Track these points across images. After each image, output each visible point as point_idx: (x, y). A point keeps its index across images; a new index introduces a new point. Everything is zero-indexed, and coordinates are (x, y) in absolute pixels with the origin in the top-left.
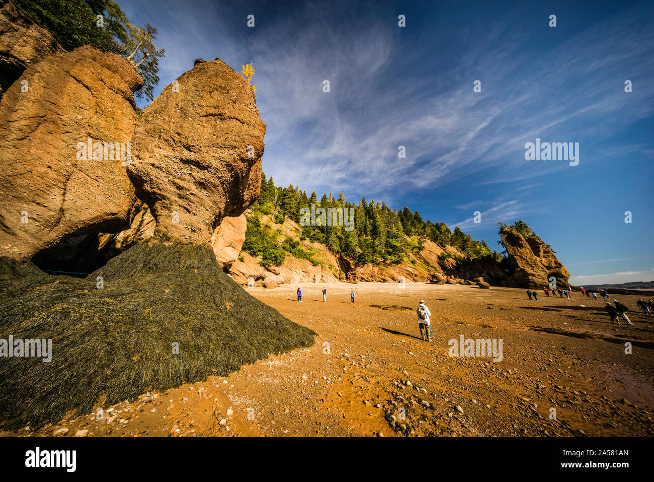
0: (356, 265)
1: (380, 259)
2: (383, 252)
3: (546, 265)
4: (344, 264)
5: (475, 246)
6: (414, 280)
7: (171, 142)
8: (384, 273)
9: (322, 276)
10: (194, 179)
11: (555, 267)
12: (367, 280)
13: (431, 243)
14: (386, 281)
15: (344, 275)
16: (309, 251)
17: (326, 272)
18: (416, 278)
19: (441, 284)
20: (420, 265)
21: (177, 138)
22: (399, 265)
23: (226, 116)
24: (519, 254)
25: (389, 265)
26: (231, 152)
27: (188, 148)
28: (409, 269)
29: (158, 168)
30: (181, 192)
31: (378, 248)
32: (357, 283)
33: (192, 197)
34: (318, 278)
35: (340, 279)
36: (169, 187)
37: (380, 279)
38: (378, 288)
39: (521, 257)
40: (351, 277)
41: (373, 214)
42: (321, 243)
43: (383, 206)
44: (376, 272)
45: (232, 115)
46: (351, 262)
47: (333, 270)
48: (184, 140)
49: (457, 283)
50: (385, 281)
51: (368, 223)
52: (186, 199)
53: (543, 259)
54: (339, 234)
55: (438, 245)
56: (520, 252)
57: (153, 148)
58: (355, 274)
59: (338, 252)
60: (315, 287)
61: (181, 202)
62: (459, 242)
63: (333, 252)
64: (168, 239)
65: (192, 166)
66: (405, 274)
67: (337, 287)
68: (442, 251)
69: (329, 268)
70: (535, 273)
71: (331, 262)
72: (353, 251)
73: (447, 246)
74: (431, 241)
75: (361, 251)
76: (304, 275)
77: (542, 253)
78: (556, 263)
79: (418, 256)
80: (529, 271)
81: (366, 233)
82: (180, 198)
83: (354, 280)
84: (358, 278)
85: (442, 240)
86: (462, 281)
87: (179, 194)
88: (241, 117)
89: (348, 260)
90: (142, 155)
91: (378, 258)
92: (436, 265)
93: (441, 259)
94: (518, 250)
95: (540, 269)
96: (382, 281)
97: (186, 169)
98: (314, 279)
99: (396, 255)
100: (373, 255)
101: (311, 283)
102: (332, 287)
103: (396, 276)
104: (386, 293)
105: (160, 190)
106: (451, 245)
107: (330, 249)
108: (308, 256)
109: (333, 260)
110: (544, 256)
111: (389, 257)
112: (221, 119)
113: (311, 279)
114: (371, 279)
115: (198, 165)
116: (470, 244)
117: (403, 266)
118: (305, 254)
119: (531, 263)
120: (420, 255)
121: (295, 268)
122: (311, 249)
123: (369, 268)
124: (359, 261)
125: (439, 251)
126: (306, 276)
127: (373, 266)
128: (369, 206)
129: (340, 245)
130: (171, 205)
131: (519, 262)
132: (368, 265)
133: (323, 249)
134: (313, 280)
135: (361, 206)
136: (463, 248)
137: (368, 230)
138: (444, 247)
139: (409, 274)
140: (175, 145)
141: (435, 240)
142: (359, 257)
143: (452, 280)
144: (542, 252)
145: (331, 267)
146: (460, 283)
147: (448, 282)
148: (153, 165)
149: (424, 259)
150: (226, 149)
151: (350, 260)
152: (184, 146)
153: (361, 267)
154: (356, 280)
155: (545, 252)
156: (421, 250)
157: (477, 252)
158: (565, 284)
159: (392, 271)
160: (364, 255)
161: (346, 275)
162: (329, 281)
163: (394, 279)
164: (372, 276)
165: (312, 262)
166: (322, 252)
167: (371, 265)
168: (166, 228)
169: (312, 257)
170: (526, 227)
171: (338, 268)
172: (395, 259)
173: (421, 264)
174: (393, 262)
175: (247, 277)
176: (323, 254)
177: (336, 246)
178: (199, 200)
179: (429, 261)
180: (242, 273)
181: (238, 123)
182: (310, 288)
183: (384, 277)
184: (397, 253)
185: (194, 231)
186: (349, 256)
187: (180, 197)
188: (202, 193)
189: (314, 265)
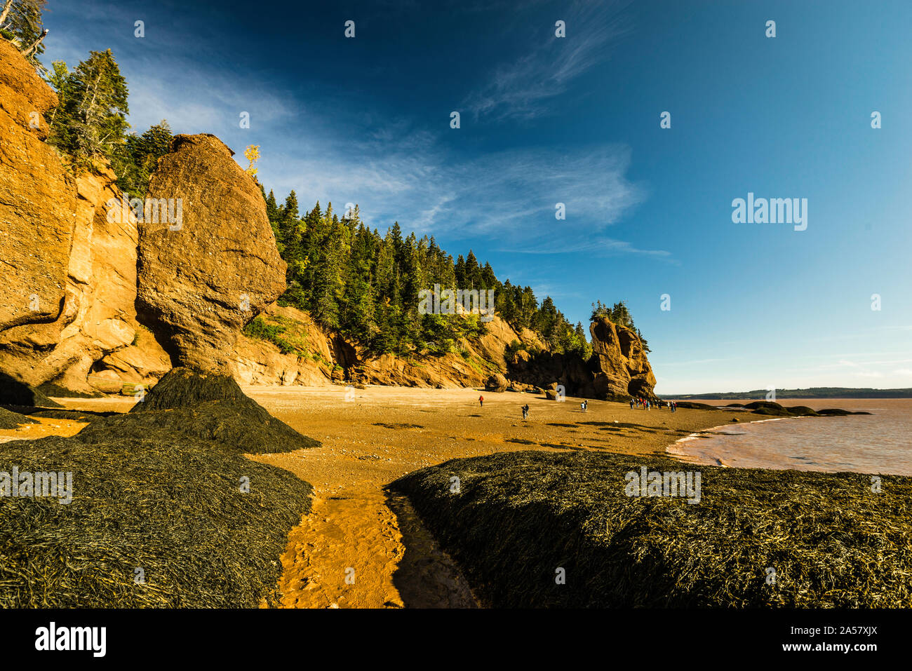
0: (366, 355)
1: (410, 347)
2: (418, 334)
3: (632, 368)
4: (343, 353)
5: (565, 332)
6: (462, 384)
7: (194, 280)
8: (414, 370)
9: (299, 373)
10: (220, 317)
11: (642, 372)
12: (383, 382)
13: (500, 322)
14: (416, 385)
15: (341, 372)
16: (274, 324)
17: (309, 367)
18: (465, 381)
19: (499, 392)
20: (476, 360)
21: (199, 275)
22: (441, 359)
23: (248, 253)
24: (605, 352)
25: (424, 357)
26: (257, 296)
27: (214, 288)
28: (457, 366)
29: (179, 303)
30: (206, 329)
31: (410, 327)
32: (363, 388)
33: (217, 334)
34: (291, 377)
35: (333, 379)
36: (192, 322)
37: (406, 382)
38: (399, 398)
39: (606, 356)
40: (355, 376)
41: (410, 261)
42: (301, 309)
43: (431, 246)
44: (401, 368)
45: (254, 253)
46: (358, 349)
47: (320, 363)
48: (207, 279)
49: (523, 391)
50: (413, 384)
51: (398, 277)
52: (212, 335)
53: (632, 361)
54: (340, 293)
55: (511, 327)
56: (606, 350)
57: (172, 281)
58: (362, 371)
59: (333, 329)
60: (286, 395)
61: (206, 337)
62: (542, 325)
63: (324, 328)
64: (202, 372)
65: (217, 305)
66: (448, 374)
67: (327, 394)
68: (515, 337)
69: (314, 358)
70: (616, 380)
71: (318, 347)
72: (364, 329)
73: (524, 329)
74: (502, 319)
75: (378, 330)
76: (262, 371)
77: (631, 353)
78: (644, 366)
79: (476, 344)
80: (611, 376)
81: (392, 296)
82: (205, 334)
83: (360, 382)
84: (366, 378)
85: (518, 320)
86: (531, 388)
87: (203, 330)
88: (263, 256)
89: (352, 345)
90: (160, 288)
91: (407, 345)
92: (501, 361)
93: (511, 350)
94: (605, 346)
95: (623, 375)
96: (408, 384)
97: (210, 307)
98: (282, 379)
99: (438, 342)
100: (398, 339)
101: (276, 386)
102: (319, 394)
103: (435, 377)
104: (408, 406)
105: (184, 325)
106: (530, 328)
107: (319, 322)
108: (271, 333)
109: (323, 343)
110: (633, 357)
111: (426, 344)
112: (242, 256)
113: (276, 379)
114: (390, 380)
115: (224, 305)
116: (557, 328)
117: (447, 362)
118: (266, 330)
119: (615, 366)
120: (479, 342)
121: (242, 357)
122: (278, 319)
123: (391, 361)
124: (373, 348)
125: (509, 336)
126: (266, 373)
127: (396, 358)
128: (404, 242)
129: (339, 315)
130: (196, 339)
131: (602, 363)
132: (388, 357)
133: (303, 322)
134: (279, 380)
135: (390, 241)
136: (547, 334)
137: (396, 291)
138: (519, 330)
139: (456, 375)
140: (197, 282)
141: (508, 317)
142: (373, 341)
143: (517, 386)
144: (632, 350)
145: (317, 356)
146: (527, 390)
147: (510, 389)
148: (174, 300)
149: (484, 350)
150: (252, 293)
151: (355, 346)
152: (207, 284)
153: (375, 359)
154: (364, 382)
155: (636, 352)
156: (483, 334)
157: (565, 343)
158: (647, 394)
159: (430, 368)
160: (382, 337)
161: (346, 372)
162: (312, 384)
163: (429, 382)
164: (392, 375)
165: (280, 346)
166: (302, 327)
167: (392, 355)
168: (196, 362)
169: (280, 337)
170: (625, 313)
171: (331, 359)
172: (435, 349)
173: (478, 359)
174: (431, 353)
175: (144, 375)
176: (304, 331)
177: (332, 317)
178: (224, 336)
179: (492, 354)
180: (134, 367)
181: (261, 263)
182: (276, 396)
183: (413, 378)
184: (441, 337)
185: (221, 364)
186: (354, 337)
187: (205, 332)
188: (227, 330)
189: (284, 352)
